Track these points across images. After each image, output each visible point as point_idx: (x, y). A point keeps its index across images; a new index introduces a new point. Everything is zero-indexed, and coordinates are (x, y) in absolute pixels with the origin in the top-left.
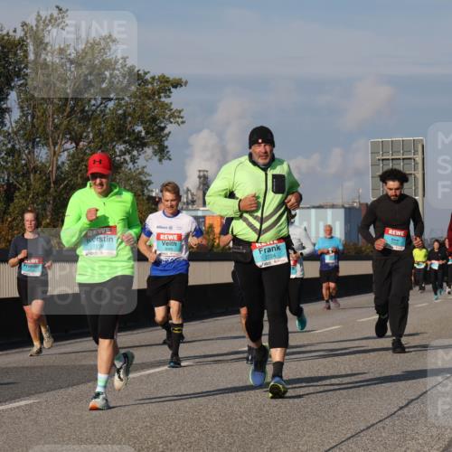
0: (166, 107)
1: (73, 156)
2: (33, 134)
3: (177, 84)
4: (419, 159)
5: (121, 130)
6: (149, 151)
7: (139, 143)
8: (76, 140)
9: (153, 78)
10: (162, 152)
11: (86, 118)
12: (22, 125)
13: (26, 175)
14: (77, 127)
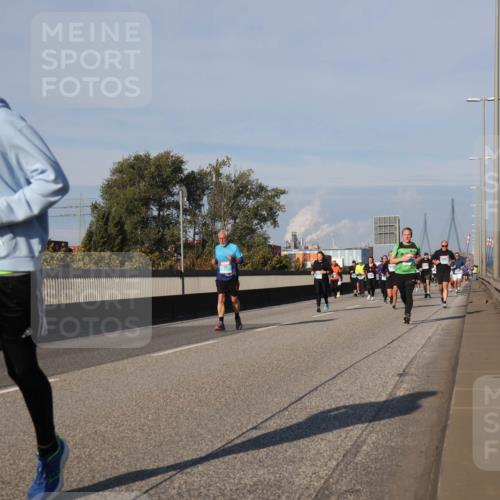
0: (278, 204)
1: (233, 226)
2: (214, 216)
3: (283, 192)
4: (397, 225)
5: (256, 214)
6: (269, 223)
7: (264, 220)
8: (235, 218)
9: (273, 190)
10: (275, 223)
11: (239, 208)
12: (209, 212)
13: (211, 235)
14: (235, 213)
